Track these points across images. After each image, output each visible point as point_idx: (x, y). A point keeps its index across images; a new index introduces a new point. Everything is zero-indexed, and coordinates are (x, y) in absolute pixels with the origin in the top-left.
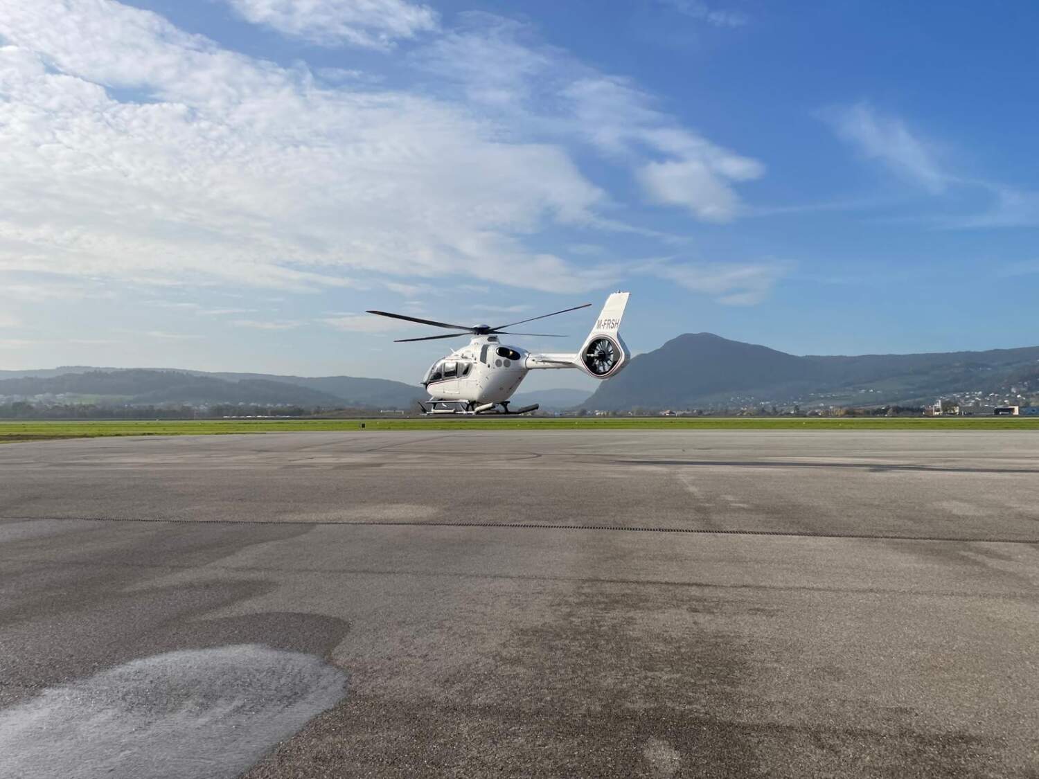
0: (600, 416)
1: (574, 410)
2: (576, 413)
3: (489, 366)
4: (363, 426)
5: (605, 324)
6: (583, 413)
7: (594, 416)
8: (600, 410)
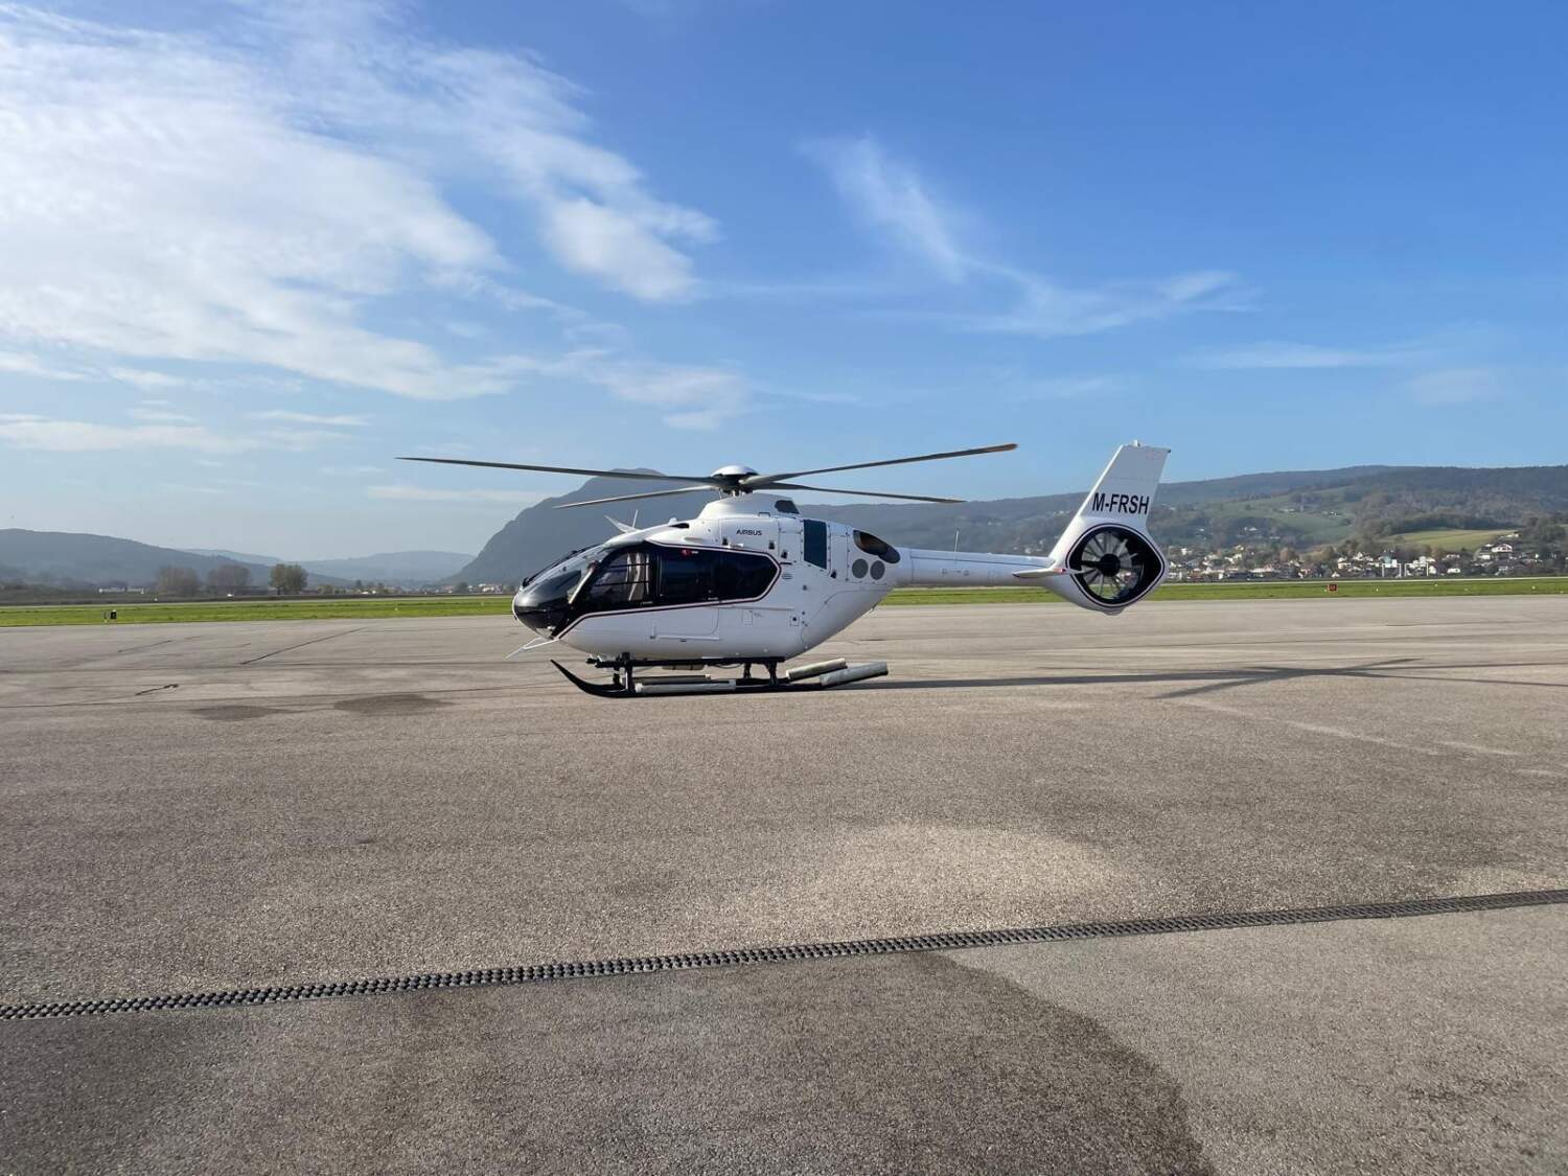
0: (489, 593)
1: (445, 585)
2: (450, 589)
3: (834, 575)
4: (113, 616)
5: (1113, 503)
6: (462, 589)
7: (479, 592)
8: (488, 582)
